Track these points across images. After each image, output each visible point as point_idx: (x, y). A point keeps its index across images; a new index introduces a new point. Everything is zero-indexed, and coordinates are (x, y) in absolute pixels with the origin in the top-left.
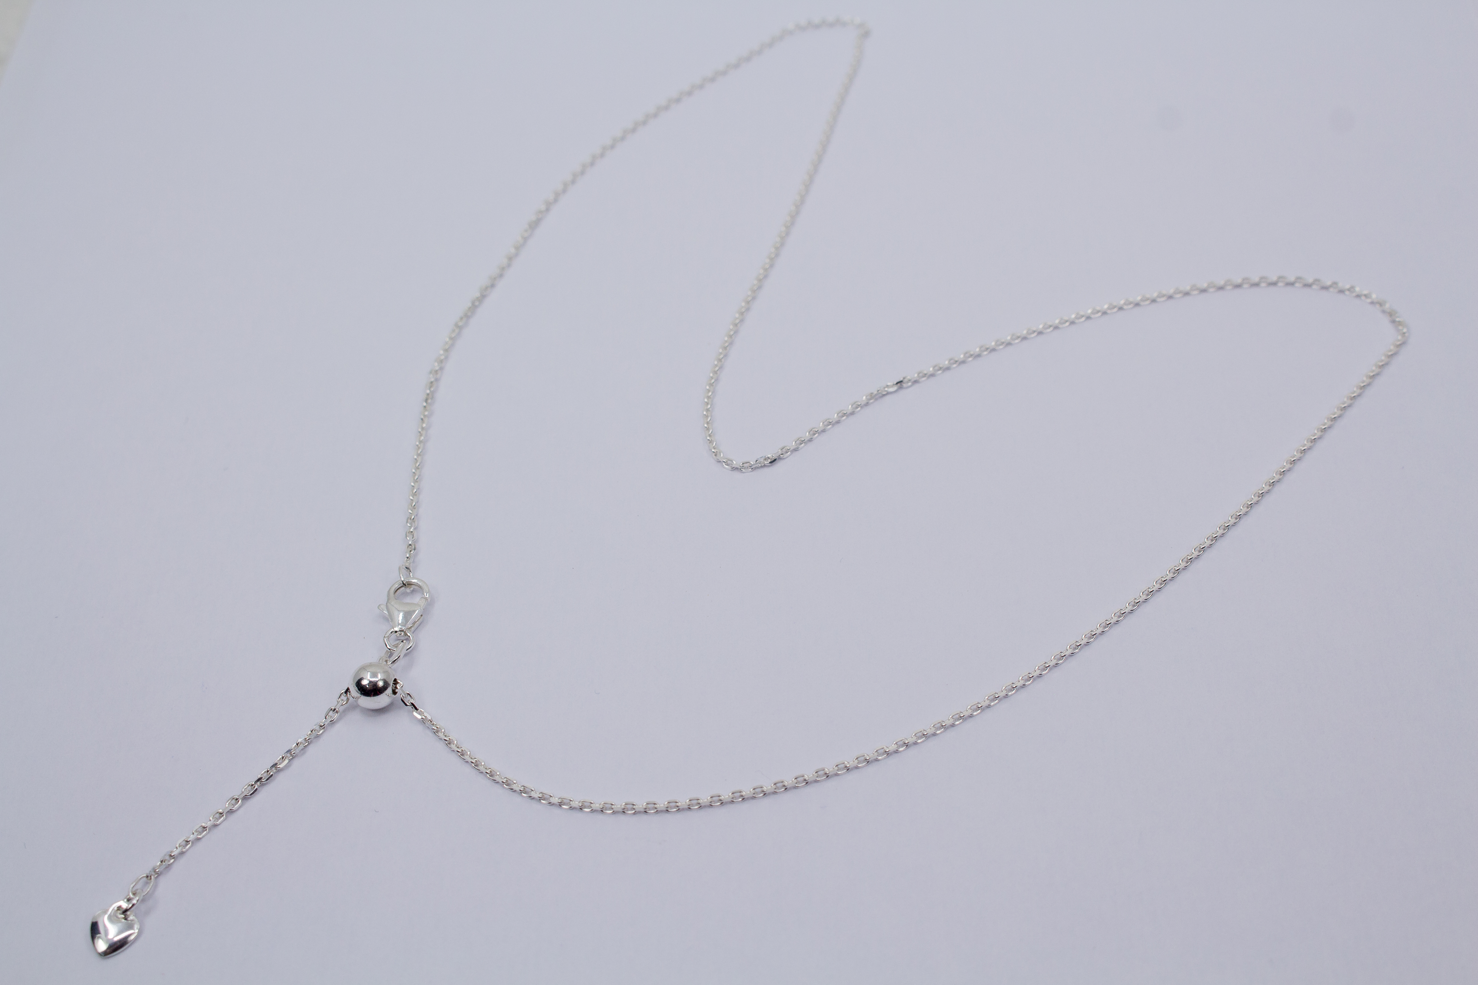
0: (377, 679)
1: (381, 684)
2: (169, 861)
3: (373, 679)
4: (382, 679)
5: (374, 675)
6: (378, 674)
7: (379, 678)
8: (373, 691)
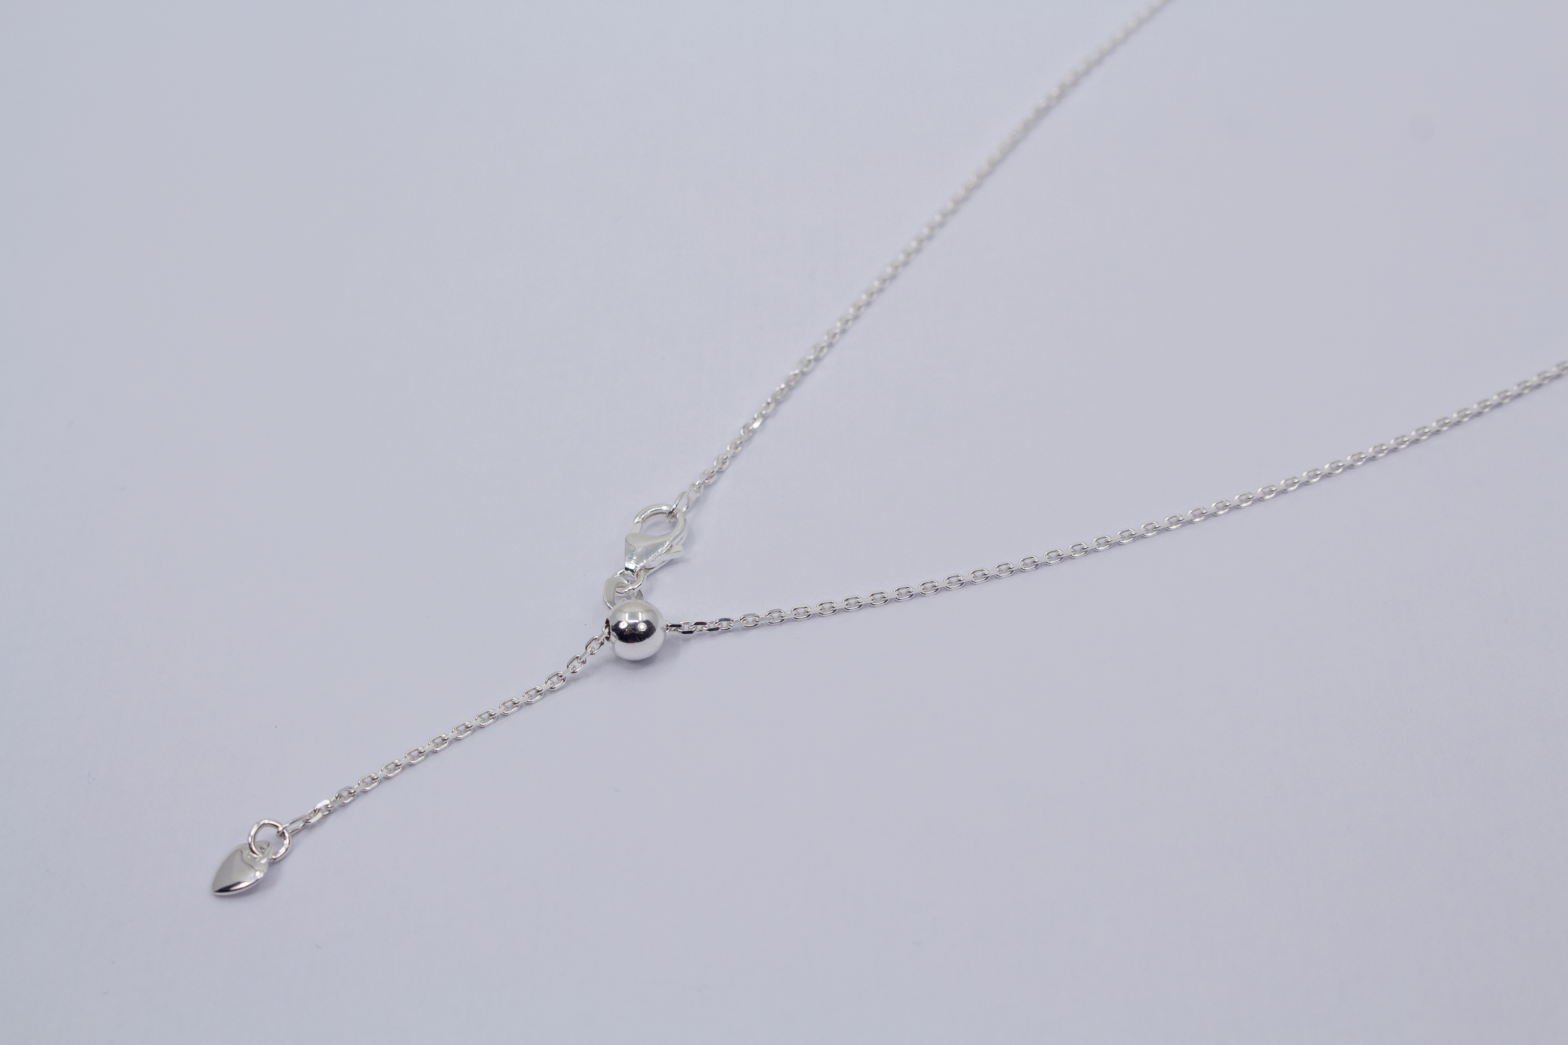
0: (637, 621)
1: (642, 627)
2: (345, 799)
3: (632, 621)
4: (644, 619)
5: (633, 615)
6: (638, 615)
7: (640, 619)
8: (631, 636)
